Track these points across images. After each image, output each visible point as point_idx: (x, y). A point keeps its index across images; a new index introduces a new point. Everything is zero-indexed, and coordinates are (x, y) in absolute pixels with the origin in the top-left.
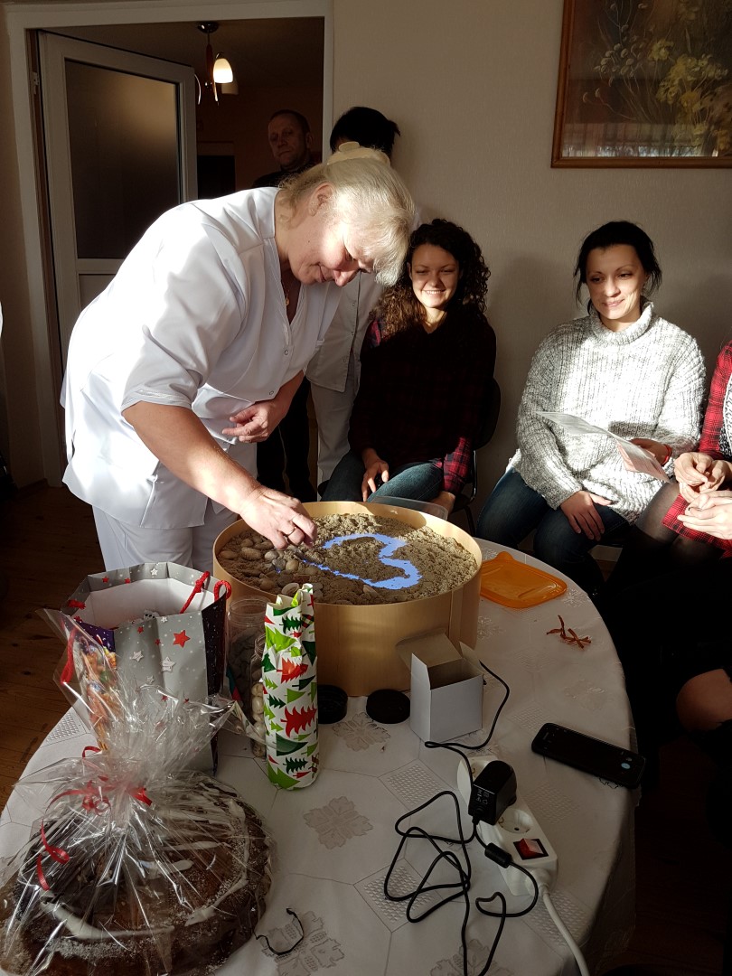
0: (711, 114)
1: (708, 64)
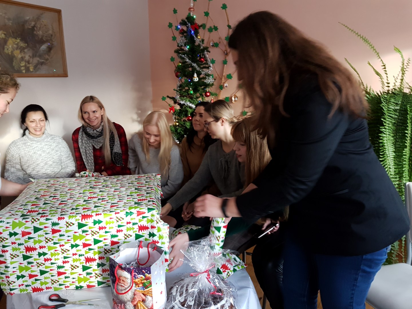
0: (25, 59)
1: (20, 42)
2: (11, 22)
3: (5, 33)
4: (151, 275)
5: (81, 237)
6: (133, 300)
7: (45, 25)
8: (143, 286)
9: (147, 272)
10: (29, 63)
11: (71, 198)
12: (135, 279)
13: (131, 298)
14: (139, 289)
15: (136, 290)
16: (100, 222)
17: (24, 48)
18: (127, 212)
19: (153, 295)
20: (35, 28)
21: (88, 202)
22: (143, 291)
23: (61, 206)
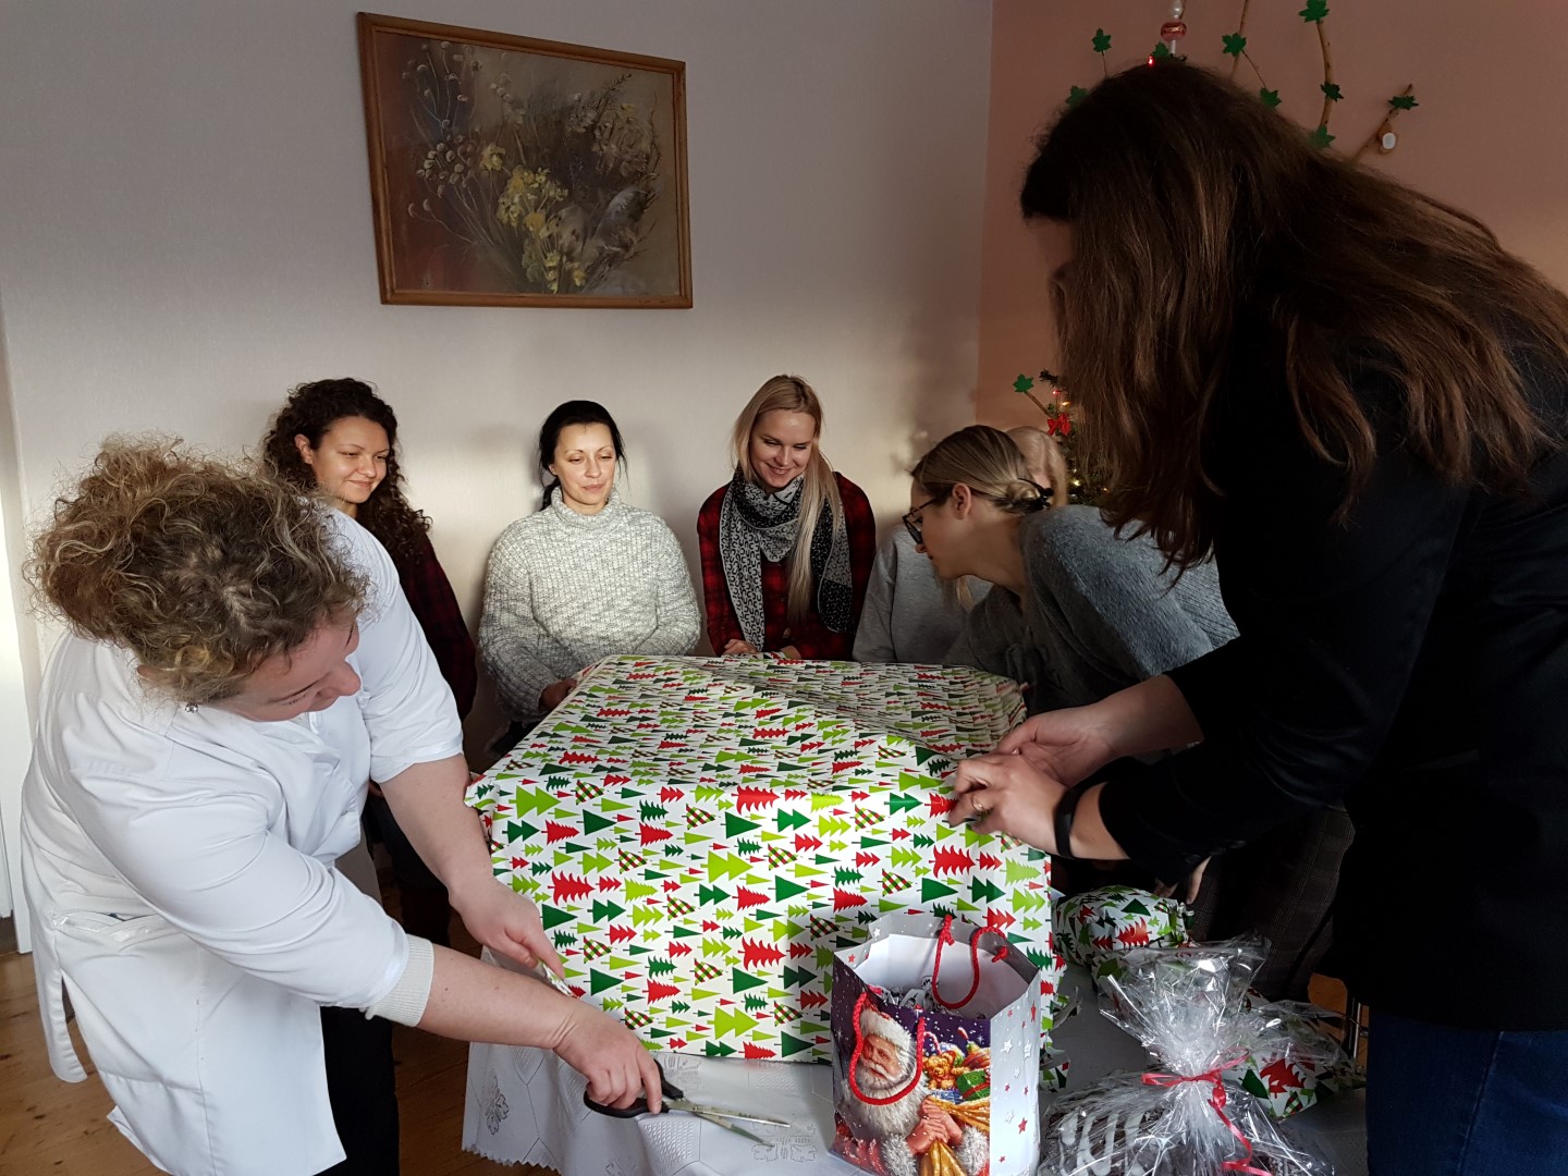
0: (560, 242)
1: (546, 182)
2: (522, 112)
3: (503, 151)
4: (988, 1053)
5: (734, 868)
6: (914, 1132)
7: (628, 121)
8: (955, 1086)
9: (973, 1038)
10: (571, 259)
11: (695, 726)
12: (927, 1054)
13: (906, 1125)
14: (938, 1098)
15: (927, 1097)
16: (799, 820)
17: (559, 206)
18: (893, 796)
19: (992, 1130)
20: (597, 133)
21: (756, 747)
22: (956, 1107)
23: (670, 754)
